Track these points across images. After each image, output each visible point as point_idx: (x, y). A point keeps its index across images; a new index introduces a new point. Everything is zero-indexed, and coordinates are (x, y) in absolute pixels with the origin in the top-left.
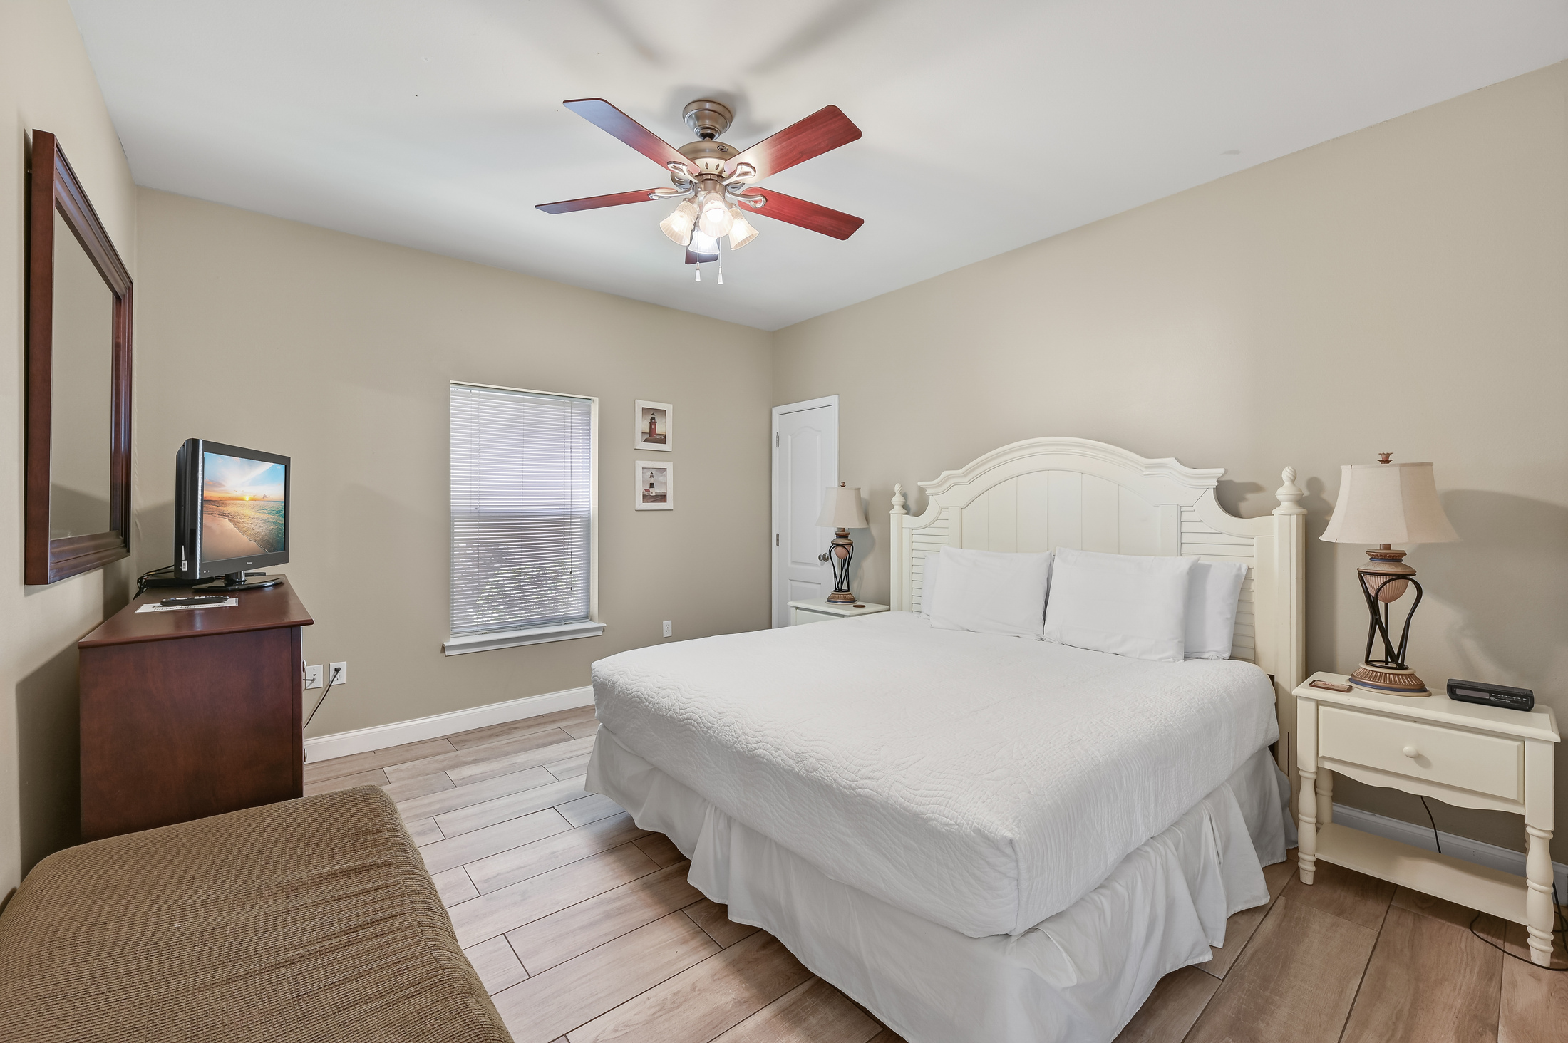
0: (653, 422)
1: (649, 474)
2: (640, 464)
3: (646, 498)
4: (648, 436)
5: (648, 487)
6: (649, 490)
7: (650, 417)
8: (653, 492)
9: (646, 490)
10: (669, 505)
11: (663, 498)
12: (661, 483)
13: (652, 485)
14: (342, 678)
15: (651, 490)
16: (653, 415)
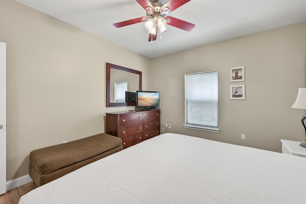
0: (237, 73)
1: (235, 89)
2: (231, 86)
3: (233, 96)
4: (235, 78)
5: (235, 93)
6: (235, 94)
7: (236, 72)
8: (237, 94)
9: (234, 94)
10: (243, 98)
11: (241, 96)
12: (240, 91)
13: (236, 92)
14: (169, 127)
15: (236, 94)
16: (236, 71)
